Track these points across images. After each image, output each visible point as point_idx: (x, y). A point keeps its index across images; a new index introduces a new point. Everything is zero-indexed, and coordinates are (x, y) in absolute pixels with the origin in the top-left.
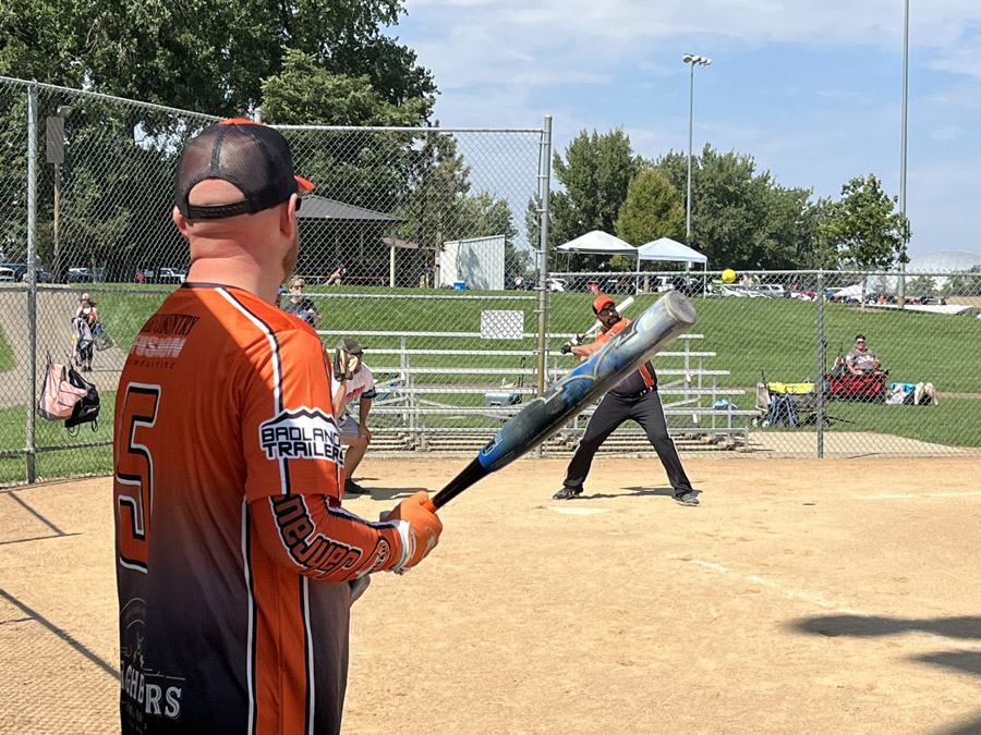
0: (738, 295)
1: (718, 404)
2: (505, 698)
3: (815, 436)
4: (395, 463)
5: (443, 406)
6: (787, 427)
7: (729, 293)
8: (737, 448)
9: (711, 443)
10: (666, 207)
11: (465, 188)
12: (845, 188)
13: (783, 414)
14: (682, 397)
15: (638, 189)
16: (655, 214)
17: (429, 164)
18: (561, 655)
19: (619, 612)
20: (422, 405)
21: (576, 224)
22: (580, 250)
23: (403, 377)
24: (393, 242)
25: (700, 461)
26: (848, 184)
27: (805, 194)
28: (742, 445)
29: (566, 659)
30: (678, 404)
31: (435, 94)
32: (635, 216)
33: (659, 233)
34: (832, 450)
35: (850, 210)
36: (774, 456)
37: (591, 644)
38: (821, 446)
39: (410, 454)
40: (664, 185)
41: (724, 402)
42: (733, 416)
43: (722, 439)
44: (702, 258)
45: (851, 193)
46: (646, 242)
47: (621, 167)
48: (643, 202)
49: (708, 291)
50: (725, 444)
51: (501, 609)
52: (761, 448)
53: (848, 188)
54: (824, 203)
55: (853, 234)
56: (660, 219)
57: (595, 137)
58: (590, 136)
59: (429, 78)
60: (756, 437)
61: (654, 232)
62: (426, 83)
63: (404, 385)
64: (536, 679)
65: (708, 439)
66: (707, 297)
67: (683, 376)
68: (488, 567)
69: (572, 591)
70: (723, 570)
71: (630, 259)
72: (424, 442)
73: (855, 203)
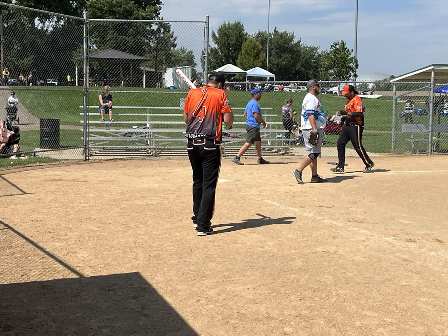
1: (278, 136)
5: (165, 138)
10: (258, 54)
11: (174, 46)
14: (263, 134)
15: (247, 46)
16: (253, 57)
17: (159, 35)
20: (156, 137)
21: (221, 61)
22: (223, 72)
23: (148, 126)
24: (144, 69)
26: (333, 45)
27: (316, 49)
31: (161, 6)
32: (245, 58)
35: (333, 55)
36: (300, 158)
39: (152, 158)
40: (257, 45)
41: (281, 136)
42: (284, 141)
44: (273, 76)
45: (334, 48)
46: (250, 69)
47: (240, 37)
48: (248, 52)
52: (298, 154)
54: (324, 53)
55: (335, 65)
56: (256, 59)
57: (229, 25)
58: (227, 24)
61: (253, 64)
63: (148, 129)
65: (274, 151)
71: (243, 75)
72: (157, 152)
73: (336, 52)
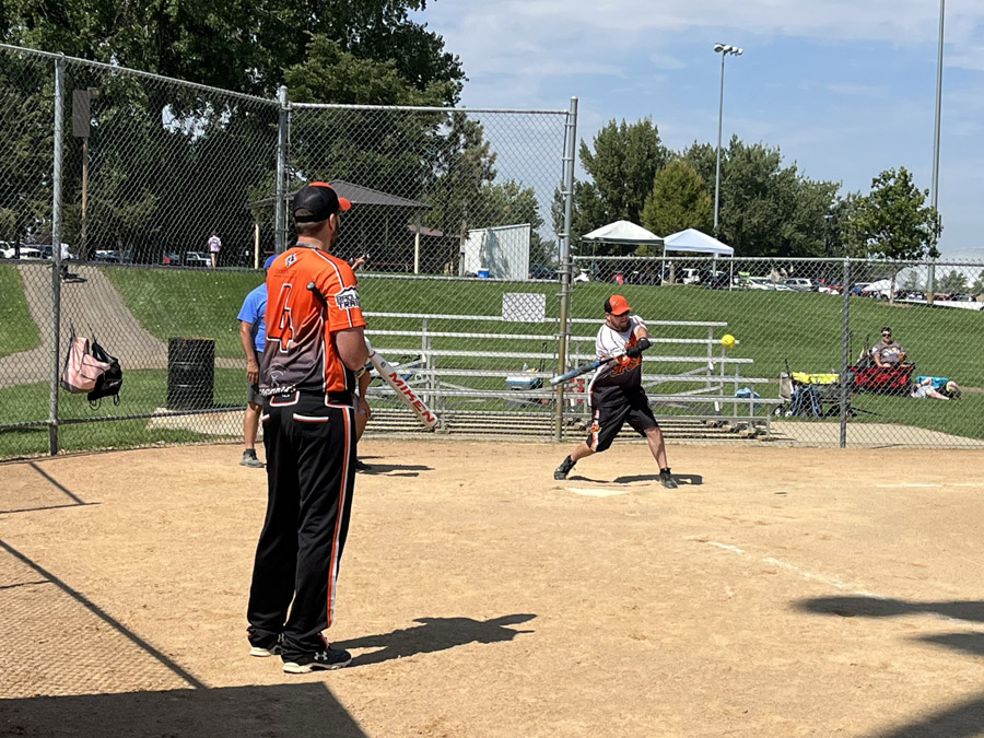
0: (764, 287)
1: (740, 392)
2: (516, 666)
3: (838, 426)
4: (415, 444)
5: (463, 389)
6: (810, 418)
7: (756, 286)
8: (759, 437)
9: (732, 431)
10: (693, 198)
11: (491, 176)
12: (875, 181)
13: (807, 405)
14: (704, 385)
15: (665, 179)
16: (682, 205)
17: (455, 151)
18: (574, 628)
19: (634, 588)
20: (442, 387)
21: (602, 215)
22: (606, 239)
23: (424, 360)
24: (418, 230)
25: (720, 448)
26: (878, 178)
27: (835, 188)
28: (763, 433)
29: (579, 632)
30: (700, 391)
31: (462, 81)
32: (661, 206)
33: (685, 224)
34: (854, 440)
35: (879, 203)
36: (796, 444)
37: (604, 618)
38: (844, 436)
39: (430, 436)
40: (691, 175)
41: (747, 391)
42: (755, 404)
43: (743, 427)
44: (729, 250)
45: (881, 186)
46: (672, 233)
47: (649, 157)
48: (670, 192)
49: (734, 284)
50: (746, 432)
51: (516, 583)
52: (783, 437)
53: (879, 181)
54: (854, 197)
55: (883, 228)
56: (686, 209)
57: (624, 127)
58: (618, 125)
59: (458, 65)
60: (777, 427)
61: (681, 223)
62: (454, 69)
63: (425, 367)
64: (548, 650)
65: (729, 427)
66: (733, 289)
67: (706, 364)
68: (503, 543)
69: (587, 568)
70: (739, 551)
71: (656, 248)
72: (444, 424)
73: (885, 195)
